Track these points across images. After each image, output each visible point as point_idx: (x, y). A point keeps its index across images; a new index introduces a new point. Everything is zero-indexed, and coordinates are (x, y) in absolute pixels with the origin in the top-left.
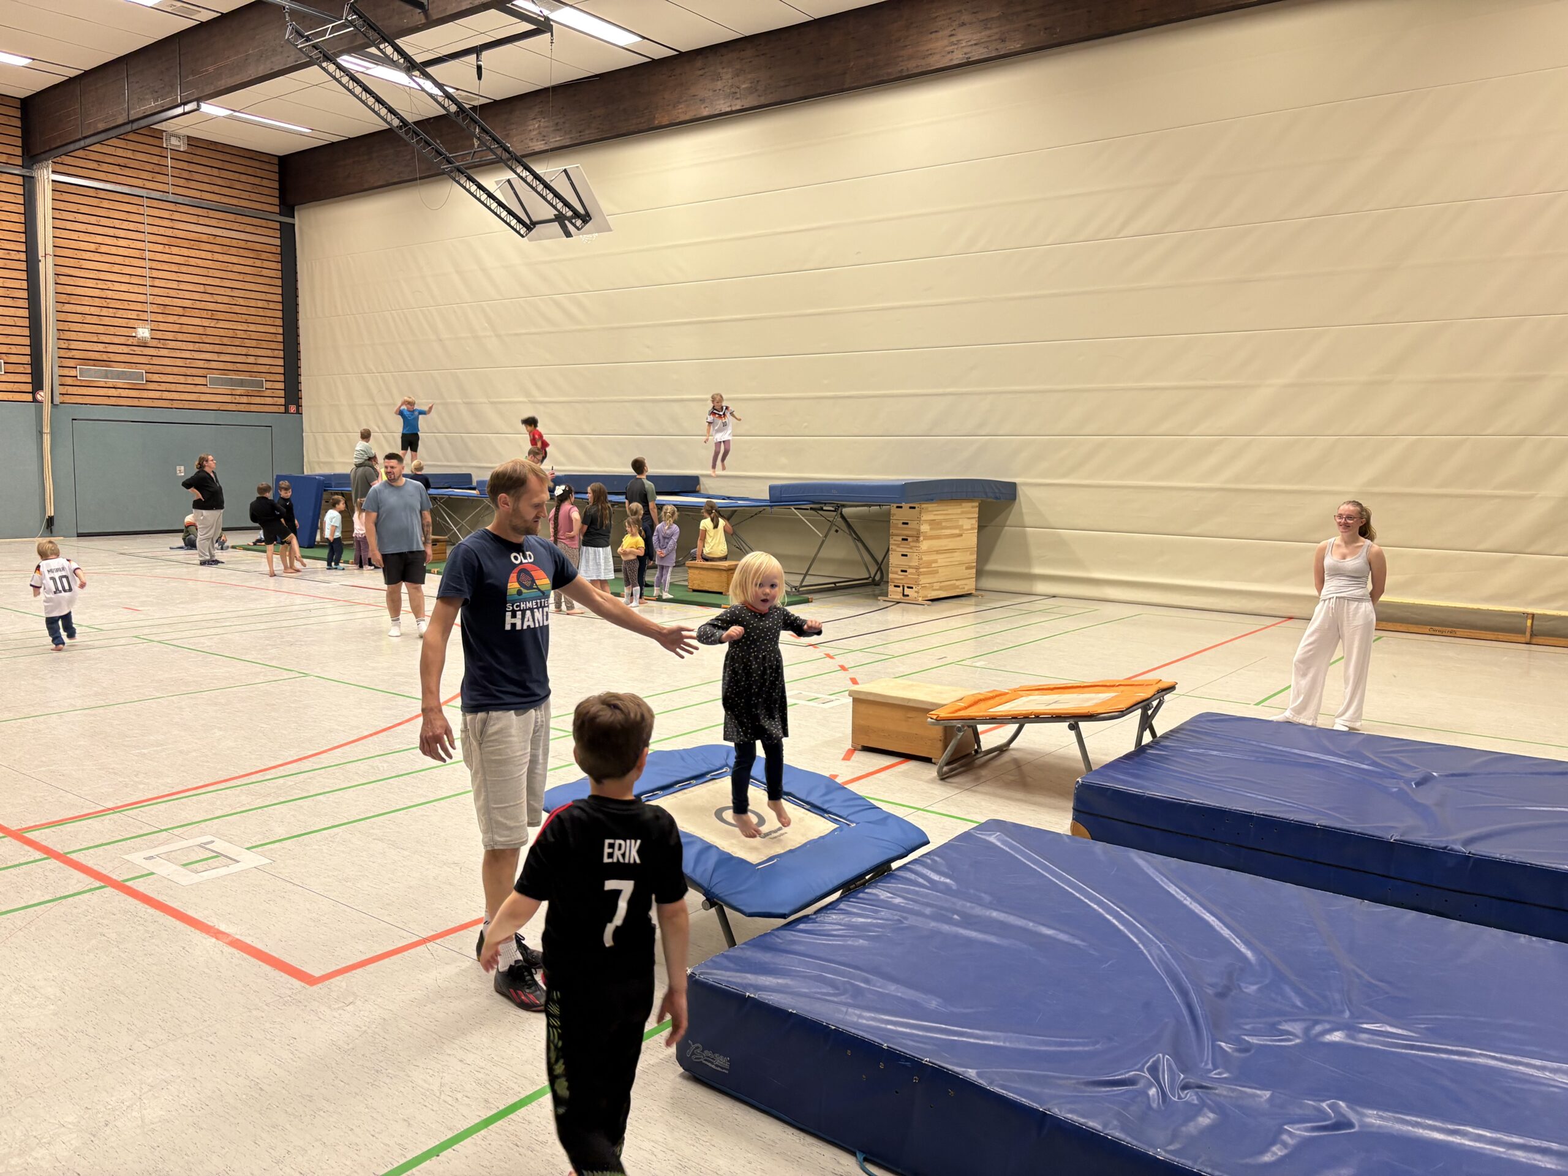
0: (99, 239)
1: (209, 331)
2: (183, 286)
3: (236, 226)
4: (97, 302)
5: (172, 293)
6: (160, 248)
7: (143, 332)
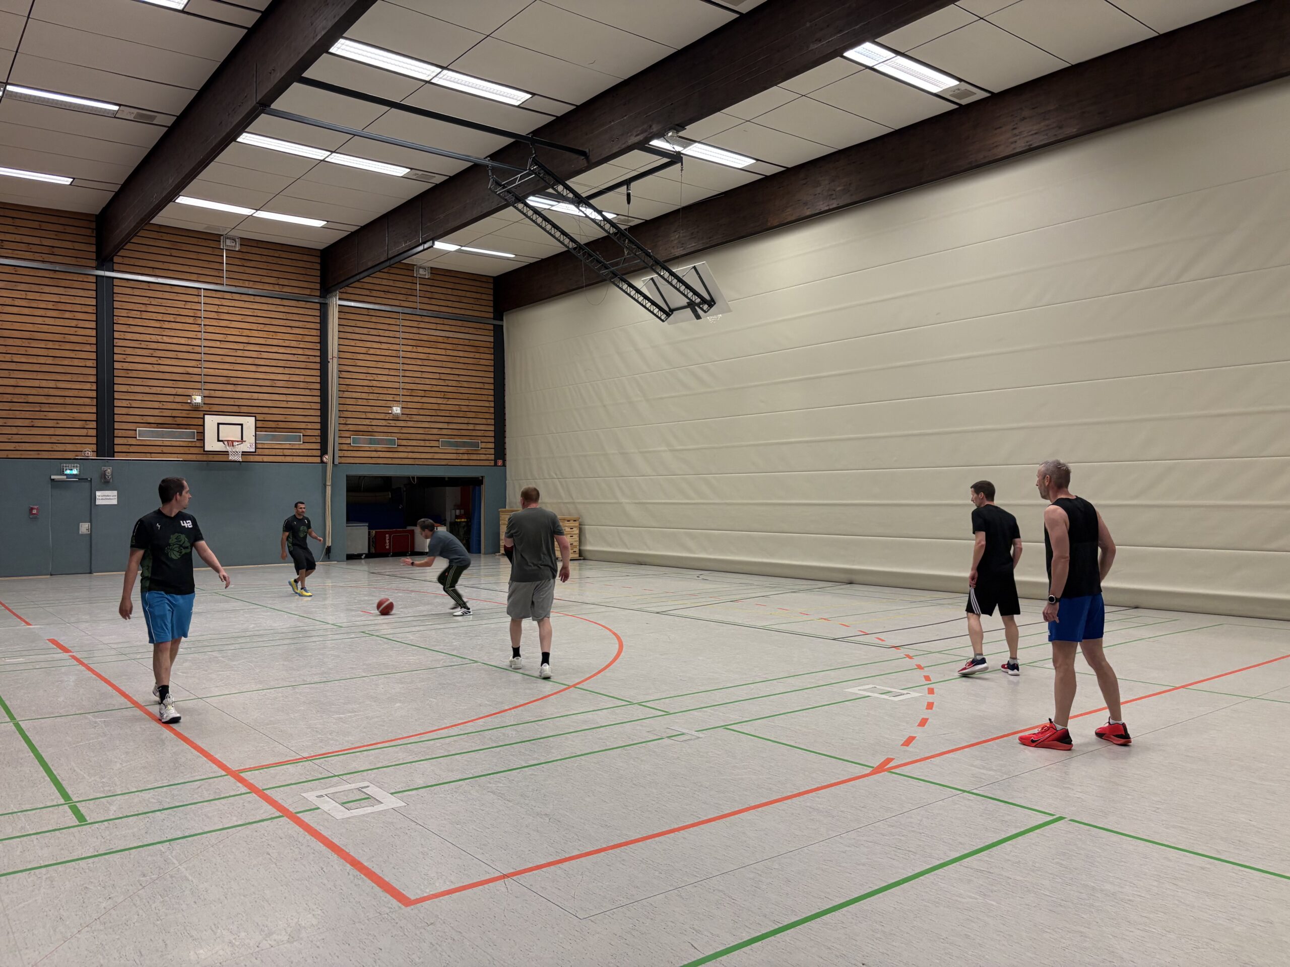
0: (369, 344)
1: (443, 407)
2: (425, 375)
3: (462, 330)
4: (366, 389)
5: (417, 381)
6: (410, 349)
7: (397, 410)
